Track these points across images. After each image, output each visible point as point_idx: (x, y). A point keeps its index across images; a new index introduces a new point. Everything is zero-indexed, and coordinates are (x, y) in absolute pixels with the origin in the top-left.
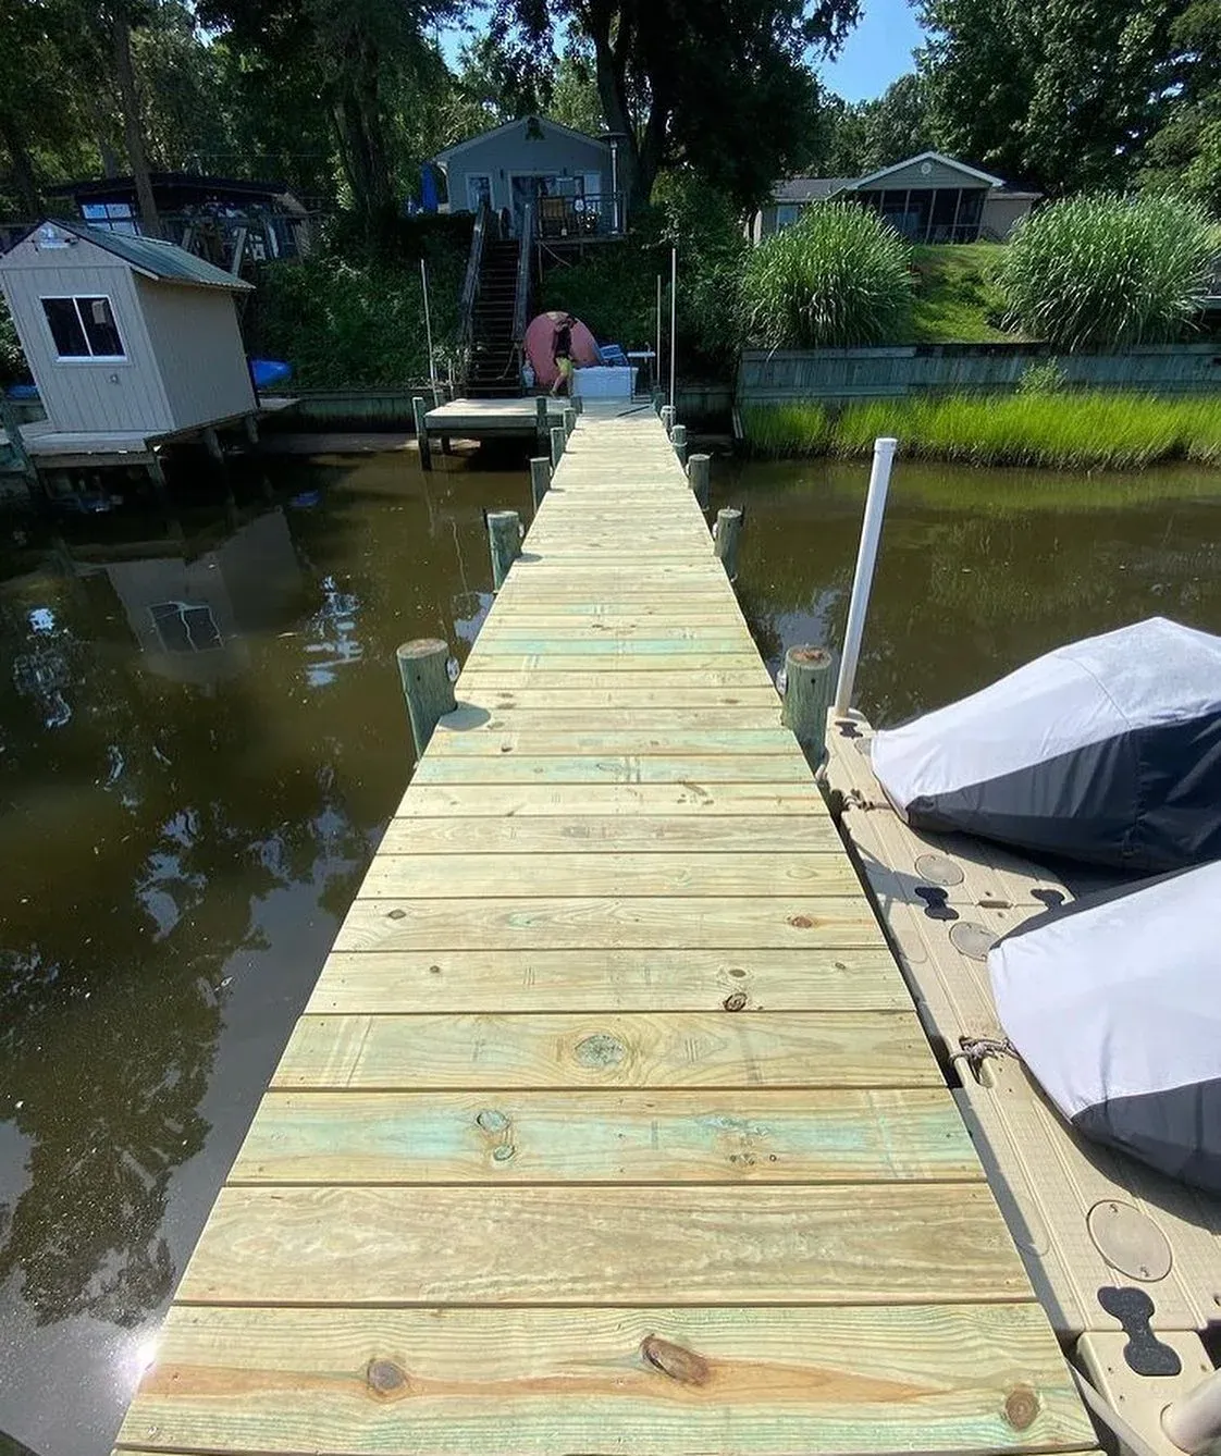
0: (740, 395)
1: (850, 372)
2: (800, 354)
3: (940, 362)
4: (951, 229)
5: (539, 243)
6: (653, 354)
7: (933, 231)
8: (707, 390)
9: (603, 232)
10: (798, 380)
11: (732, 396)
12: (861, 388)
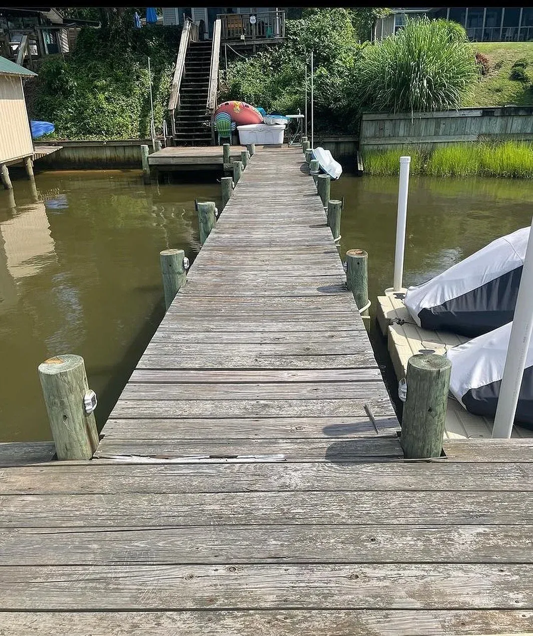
0: (362, 143)
1: (438, 126)
2: (402, 116)
3: (499, 120)
4: (517, 30)
5: (226, 45)
6: (303, 116)
7: (504, 31)
8: (340, 140)
9: (269, 37)
10: (401, 133)
11: (357, 144)
12: (445, 137)
